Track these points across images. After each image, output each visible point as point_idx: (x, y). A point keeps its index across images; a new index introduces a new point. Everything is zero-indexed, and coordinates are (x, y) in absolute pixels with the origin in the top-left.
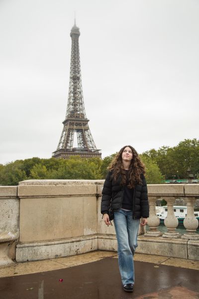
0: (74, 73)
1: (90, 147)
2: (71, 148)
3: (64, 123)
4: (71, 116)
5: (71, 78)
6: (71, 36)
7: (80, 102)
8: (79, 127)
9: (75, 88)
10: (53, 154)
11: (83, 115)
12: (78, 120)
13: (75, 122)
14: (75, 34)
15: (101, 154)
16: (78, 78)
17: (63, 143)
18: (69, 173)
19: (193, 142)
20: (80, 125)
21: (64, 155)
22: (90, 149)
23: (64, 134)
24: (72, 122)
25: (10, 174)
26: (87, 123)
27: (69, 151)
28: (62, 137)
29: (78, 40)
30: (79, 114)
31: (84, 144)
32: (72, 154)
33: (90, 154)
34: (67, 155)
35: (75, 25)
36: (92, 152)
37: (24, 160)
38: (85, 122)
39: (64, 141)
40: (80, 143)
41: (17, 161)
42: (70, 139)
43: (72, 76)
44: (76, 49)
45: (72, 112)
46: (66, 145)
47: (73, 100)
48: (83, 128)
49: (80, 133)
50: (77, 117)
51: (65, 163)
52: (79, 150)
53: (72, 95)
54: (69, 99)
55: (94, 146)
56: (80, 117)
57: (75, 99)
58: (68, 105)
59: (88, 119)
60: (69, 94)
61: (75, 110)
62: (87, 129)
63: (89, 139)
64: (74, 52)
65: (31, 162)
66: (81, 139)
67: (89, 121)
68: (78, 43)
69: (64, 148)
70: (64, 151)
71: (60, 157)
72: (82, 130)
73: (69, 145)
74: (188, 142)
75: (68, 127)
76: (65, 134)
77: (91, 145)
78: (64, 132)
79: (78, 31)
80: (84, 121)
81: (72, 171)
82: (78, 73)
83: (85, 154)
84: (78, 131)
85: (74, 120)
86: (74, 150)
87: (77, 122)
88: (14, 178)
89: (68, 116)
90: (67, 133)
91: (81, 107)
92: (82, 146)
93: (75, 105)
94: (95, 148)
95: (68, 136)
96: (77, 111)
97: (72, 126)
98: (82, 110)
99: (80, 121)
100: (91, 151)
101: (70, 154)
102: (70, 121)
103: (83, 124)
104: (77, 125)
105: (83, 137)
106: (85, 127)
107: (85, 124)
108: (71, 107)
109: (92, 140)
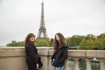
3: (39, 30)
5: (41, 17)
7: (44, 24)
8: (43, 31)
9: (42, 20)
10: (36, 39)
11: (44, 28)
14: (42, 4)
15: (49, 39)
16: (43, 17)
18: (40, 44)
19: (76, 36)
20: (44, 30)
25: (22, 44)
28: (38, 34)
57: (42, 23)
58: (40, 25)
64: (42, 9)
68: (43, 7)
70: (39, 38)
71: (38, 40)
73: (40, 36)
74: (75, 36)
75: (40, 31)
79: (44, 4)
81: (41, 44)
83: (45, 39)
84: (43, 32)
86: (42, 38)
89: (40, 28)
92: (44, 37)
95: (40, 34)
96: (43, 26)
100: (47, 38)
104: (43, 30)
105: (45, 34)
106: (45, 31)
107: (45, 30)
108: (41, 25)
109: (47, 35)
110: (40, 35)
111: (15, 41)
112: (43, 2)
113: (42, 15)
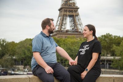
1: (80, 29)
2: (65, 30)
3: (59, 10)
4: (65, 5)
8: (71, 14)
11: (74, 4)
12: (71, 8)
13: (68, 9)
17: (59, 26)
20: (72, 11)
21: (60, 35)
22: (79, 30)
24: (66, 9)
25: (23, 49)
26: (77, 11)
27: (63, 32)
28: (58, 21)
30: (71, 3)
31: (75, 27)
32: (65, 34)
33: (79, 35)
34: (61, 35)
38: (76, 10)
39: (59, 24)
40: (72, 26)
42: (64, 22)
46: (61, 28)
48: (74, 14)
49: (72, 18)
50: (69, 5)
51: (64, 41)
52: (71, 31)
56: (72, 5)
59: (78, 7)
62: (78, 15)
63: (79, 23)
66: (73, 23)
67: (78, 8)
69: (59, 29)
70: (60, 32)
71: (57, 37)
73: (63, 27)
75: (63, 13)
76: (60, 19)
77: (80, 28)
78: (60, 18)
80: (75, 8)
83: (76, 34)
84: (70, 16)
86: (67, 31)
87: (70, 9)
88: (26, 52)
89: (62, 5)
90: (62, 18)
95: (63, 21)
99: (72, 8)
100: (80, 32)
101: (64, 34)
102: (64, 9)
103: (75, 11)
104: (70, 11)
106: (76, 14)
109: (81, 24)
110: (62, 23)
111: (3, 41)
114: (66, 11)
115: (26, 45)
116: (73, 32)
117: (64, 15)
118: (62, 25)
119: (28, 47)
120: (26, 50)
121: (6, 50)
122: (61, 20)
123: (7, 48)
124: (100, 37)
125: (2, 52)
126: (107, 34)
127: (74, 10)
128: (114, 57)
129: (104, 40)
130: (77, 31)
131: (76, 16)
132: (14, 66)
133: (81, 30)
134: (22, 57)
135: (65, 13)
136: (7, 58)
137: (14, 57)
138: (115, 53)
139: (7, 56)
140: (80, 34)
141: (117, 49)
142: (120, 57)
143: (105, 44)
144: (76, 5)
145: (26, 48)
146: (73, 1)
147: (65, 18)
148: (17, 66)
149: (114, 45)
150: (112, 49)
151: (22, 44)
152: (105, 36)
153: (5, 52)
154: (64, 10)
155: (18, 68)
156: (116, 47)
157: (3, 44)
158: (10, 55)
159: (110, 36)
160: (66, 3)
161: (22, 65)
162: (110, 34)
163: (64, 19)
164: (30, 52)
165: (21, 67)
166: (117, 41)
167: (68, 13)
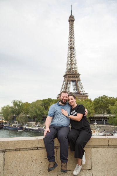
0: (71, 45)
2: (69, 92)
3: (64, 76)
4: (69, 72)
5: (69, 48)
6: (69, 21)
7: (75, 63)
8: (74, 79)
9: (71, 54)
10: (58, 96)
12: (73, 75)
13: (71, 76)
14: (71, 20)
15: (88, 96)
16: (73, 48)
17: (64, 89)
20: (74, 77)
22: (81, 93)
23: (64, 83)
24: (69, 76)
26: (79, 77)
28: (63, 85)
29: (73, 24)
30: (74, 71)
31: (77, 90)
35: (71, 14)
36: (82, 95)
37: (42, 100)
38: (78, 76)
39: (64, 87)
40: (75, 89)
41: (38, 100)
42: (68, 86)
43: (69, 47)
44: (72, 29)
45: (70, 69)
47: (70, 62)
48: (76, 79)
49: (74, 83)
50: (72, 72)
52: (74, 94)
53: (69, 58)
54: (68, 61)
55: (83, 91)
56: (75, 72)
57: (71, 61)
58: (67, 65)
59: (79, 74)
60: (68, 58)
61: (72, 68)
62: (79, 80)
63: (80, 86)
64: (71, 31)
65: (47, 101)
66: (75, 86)
68: (73, 25)
72: (76, 81)
73: (68, 90)
77: (81, 91)
78: (65, 82)
79: (74, 18)
80: (77, 75)
82: (73, 45)
83: (78, 96)
84: (73, 81)
85: (71, 75)
86: (71, 93)
87: (73, 76)
88: (38, 111)
89: (67, 72)
90: (66, 82)
91: (75, 66)
92: (75, 91)
93: (71, 65)
94: (84, 92)
95: (67, 85)
96: (72, 69)
97: (69, 78)
98: (76, 68)
99: (75, 75)
104: (73, 77)
105: (76, 85)
106: (78, 79)
107: (78, 77)
108: (69, 66)
109: (82, 87)
110: (67, 87)
111: (19, 102)
112: (73, 15)
113: (71, 44)
114: (70, 77)
115: (37, 105)
116: (76, 94)
117: (68, 80)
118: (66, 89)
119: (39, 107)
120: (37, 109)
121: (22, 109)
122: (66, 84)
123: (22, 108)
124: (98, 99)
125: (19, 111)
126: (103, 96)
127: (76, 76)
128: (110, 115)
129: (101, 100)
130: (79, 93)
131: (78, 81)
132: (28, 122)
133: (82, 92)
134: (34, 115)
135: (69, 79)
136: (22, 115)
137: (28, 115)
138: (111, 112)
139: (22, 114)
140: (81, 95)
141: (112, 108)
142: (114, 115)
143: (102, 104)
144: (78, 72)
145: (37, 108)
146: (75, 69)
147: (69, 82)
148: (30, 123)
149: (109, 105)
150: (108, 108)
151: (34, 104)
152: (101, 97)
153: (20, 111)
154: (68, 76)
155: (31, 124)
156: (111, 106)
157: (19, 104)
158: (24, 113)
159: (106, 97)
160: (69, 70)
161: (34, 121)
162: (106, 96)
163: (68, 84)
164: (41, 111)
165: (33, 123)
166: (112, 101)
167: (71, 79)
